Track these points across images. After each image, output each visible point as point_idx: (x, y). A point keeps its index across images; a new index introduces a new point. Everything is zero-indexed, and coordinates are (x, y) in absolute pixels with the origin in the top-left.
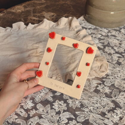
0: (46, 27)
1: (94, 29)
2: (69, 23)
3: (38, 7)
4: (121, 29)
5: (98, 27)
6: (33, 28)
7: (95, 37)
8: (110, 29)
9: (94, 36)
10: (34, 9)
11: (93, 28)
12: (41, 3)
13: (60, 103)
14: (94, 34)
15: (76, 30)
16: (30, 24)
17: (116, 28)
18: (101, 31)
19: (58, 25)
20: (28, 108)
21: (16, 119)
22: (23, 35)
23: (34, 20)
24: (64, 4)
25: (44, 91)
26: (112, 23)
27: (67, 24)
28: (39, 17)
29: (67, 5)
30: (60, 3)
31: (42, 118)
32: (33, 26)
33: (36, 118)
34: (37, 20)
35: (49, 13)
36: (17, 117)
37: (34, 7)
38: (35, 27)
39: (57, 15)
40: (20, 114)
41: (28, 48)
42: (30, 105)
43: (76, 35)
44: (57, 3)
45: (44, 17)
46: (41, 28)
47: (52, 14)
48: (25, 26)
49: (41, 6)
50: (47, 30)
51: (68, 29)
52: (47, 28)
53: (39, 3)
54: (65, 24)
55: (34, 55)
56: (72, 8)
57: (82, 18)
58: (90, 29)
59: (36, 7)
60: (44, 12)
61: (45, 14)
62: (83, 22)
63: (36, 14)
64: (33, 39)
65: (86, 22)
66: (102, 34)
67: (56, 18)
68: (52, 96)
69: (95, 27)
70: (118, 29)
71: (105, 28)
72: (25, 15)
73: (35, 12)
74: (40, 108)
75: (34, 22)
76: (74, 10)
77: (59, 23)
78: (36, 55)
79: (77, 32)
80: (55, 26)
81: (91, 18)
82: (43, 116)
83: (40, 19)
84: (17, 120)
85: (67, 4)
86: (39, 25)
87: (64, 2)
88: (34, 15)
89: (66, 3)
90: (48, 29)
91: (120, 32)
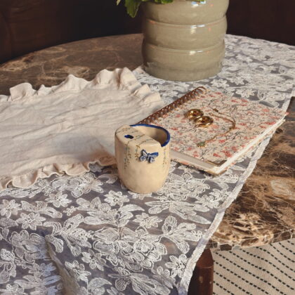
0: (73, 88)
1: (164, 85)
2: (117, 78)
3: (53, 60)
4: (212, 80)
5: (169, 82)
6: (50, 93)
7: (167, 96)
8: (192, 83)
9: (165, 94)
10: (45, 65)
11: (161, 83)
12: (58, 53)
13: (116, 194)
14: (164, 91)
15: (131, 88)
16: (43, 86)
17: (202, 81)
18: (176, 85)
19: (96, 83)
20: (61, 206)
21: (43, 222)
22: (32, 105)
23: (49, 81)
24: (103, 51)
25: (85, 181)
26: (195, 71)
27: (112, 82)
28: (57, 75)
29: (107, 53)
30: (93, 50)
31: (89, 215)
32: (49, 89)
33: (79, 216)
34: (54, 81)
35: (76, 67)
36: (45, 219)
37: (45, 60)
38: (53, 91)
39: (92, 69)
40: (50, 215)
41: (46, 123)
42: (64, 201)
43: (132, 95)
44: (89, 50)
45: (67, 74)
46: (66, 91)
47: (83, 68)
48: (34, 91)
49: (58, 58)
50: (76, 94)
51: (116, 88)
52: (77, 89)
53: (54, 54)
54: (109, 82)
55: (58, 132)
56: (118, 57)
57: (139, 70)
58: (155, 85)
59: (50, 61)
60: (66, 67)
61: (68, 70)
62: (142, 75)
63: (51, 71)
64: (53, 109)
65: (147, 75)
66: (179, 90)
67: (91, 74)
68: (100, 184)
69: (164, 81)
70: (207, 81)
71: (183, 82)
72: (30, 75)
73: (50, 69)
74: (82, 203)
75: (49, 83)
76: (122, 60)
77: (98, 79)
78: (62, 132)
79: (133, 92)
80: (90, 86)
81: (159, 68)
82: (89, 213)
83: (61, 79)
84: (45, 224)
85: (108, 51)
86: (60, 87)
87: (101, 49)
88: (48, 72)
89: (107, 49)
90: (77, 91)
91: (210, 85)
